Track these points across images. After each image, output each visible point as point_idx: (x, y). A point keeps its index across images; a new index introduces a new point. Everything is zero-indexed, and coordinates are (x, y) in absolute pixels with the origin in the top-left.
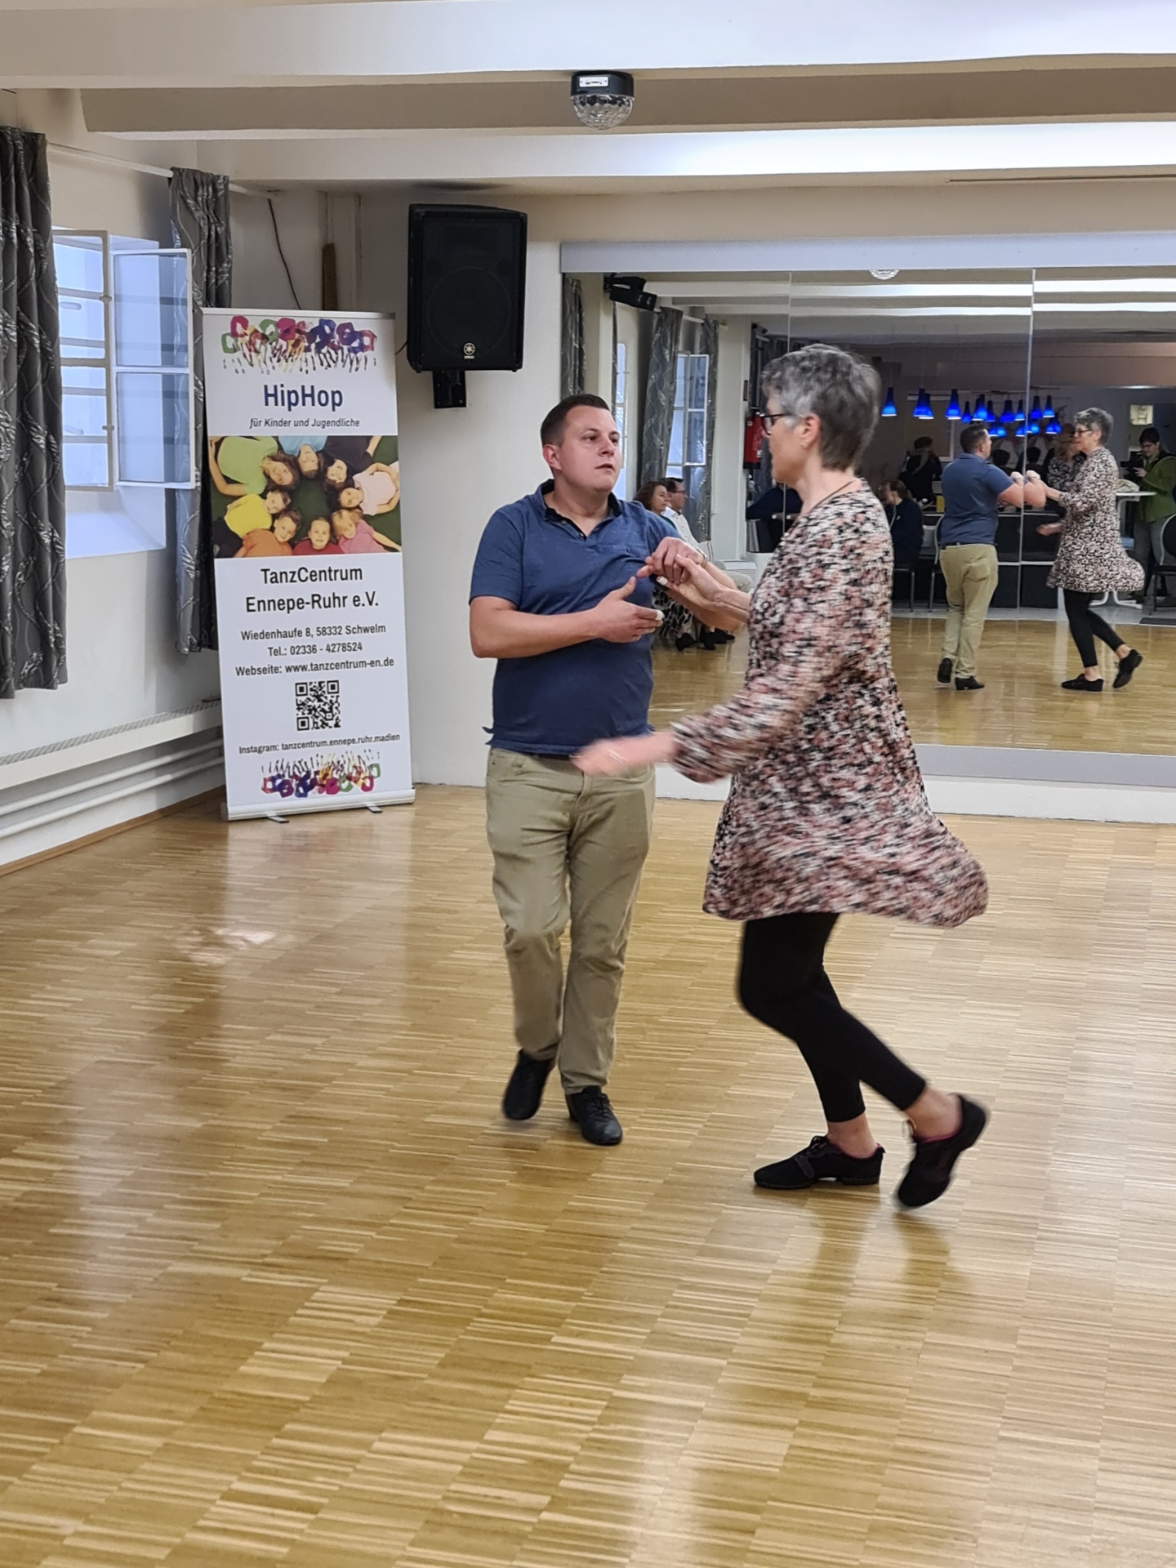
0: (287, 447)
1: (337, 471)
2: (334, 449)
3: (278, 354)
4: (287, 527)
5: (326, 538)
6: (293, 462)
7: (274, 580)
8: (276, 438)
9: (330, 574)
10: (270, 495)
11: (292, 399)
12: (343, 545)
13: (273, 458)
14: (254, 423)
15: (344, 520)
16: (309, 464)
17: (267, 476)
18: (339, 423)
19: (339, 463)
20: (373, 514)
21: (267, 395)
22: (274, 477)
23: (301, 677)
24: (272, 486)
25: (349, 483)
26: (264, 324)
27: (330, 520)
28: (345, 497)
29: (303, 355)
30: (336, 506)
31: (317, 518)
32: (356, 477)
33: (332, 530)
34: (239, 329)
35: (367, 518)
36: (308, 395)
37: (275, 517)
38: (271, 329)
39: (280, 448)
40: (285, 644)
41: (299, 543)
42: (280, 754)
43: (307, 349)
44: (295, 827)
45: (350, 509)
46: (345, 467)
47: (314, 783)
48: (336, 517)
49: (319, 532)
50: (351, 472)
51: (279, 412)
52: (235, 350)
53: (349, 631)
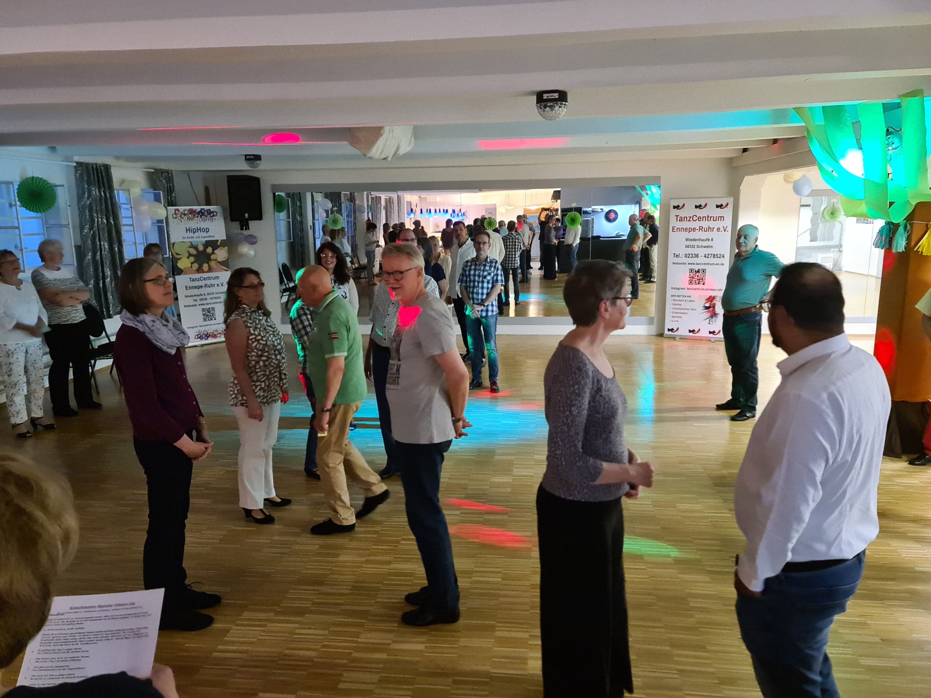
0: (194, 244)
1: (209, 250)
2: (208, 244)
3: (189, 219)
4: (196, 266)
5: (207, 269)
6: (196, 248)
7: (193, 281)
8: (190, 242)
9: (209, 278)
10: (190, 257)
11: (194, 231)
12: (213, 270)
13: (190, 247)
14: (184, 238)
15: (213, 264)
16: (201, 248)
17: (189, 253)
18: (209, 236)
19: (209, 247)
20: (221, 260)
21: (187, 230)
22: (191, 252)
23: (203, 307)
24: (190, 255)
25: (213, 253)
26: (185, 210)
27: (208, 263)
28: (212, 257)
29: (196, 219)
30: (210, 260)
31: (205, 263)
32: (215, 251)
33: (209, 266)
34: (177, 212)
35: (219, 262)
36: (199, 230)
37: (192, 263)
38: (186, 212)
39: (192, 244)
40: (198, 298)
41: (200, 270)
42: (199, 328)
43: (198, 217)
44: (205, 348)
45: (214, 260)
46: (211, 249)
47: (210, 336)
48: (210, 262)
49: (205, 267)
50: (213, 250)
51: (191, 234)
52: (176, 218)
53: (216, 293)
